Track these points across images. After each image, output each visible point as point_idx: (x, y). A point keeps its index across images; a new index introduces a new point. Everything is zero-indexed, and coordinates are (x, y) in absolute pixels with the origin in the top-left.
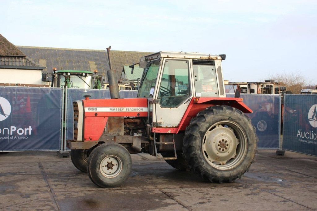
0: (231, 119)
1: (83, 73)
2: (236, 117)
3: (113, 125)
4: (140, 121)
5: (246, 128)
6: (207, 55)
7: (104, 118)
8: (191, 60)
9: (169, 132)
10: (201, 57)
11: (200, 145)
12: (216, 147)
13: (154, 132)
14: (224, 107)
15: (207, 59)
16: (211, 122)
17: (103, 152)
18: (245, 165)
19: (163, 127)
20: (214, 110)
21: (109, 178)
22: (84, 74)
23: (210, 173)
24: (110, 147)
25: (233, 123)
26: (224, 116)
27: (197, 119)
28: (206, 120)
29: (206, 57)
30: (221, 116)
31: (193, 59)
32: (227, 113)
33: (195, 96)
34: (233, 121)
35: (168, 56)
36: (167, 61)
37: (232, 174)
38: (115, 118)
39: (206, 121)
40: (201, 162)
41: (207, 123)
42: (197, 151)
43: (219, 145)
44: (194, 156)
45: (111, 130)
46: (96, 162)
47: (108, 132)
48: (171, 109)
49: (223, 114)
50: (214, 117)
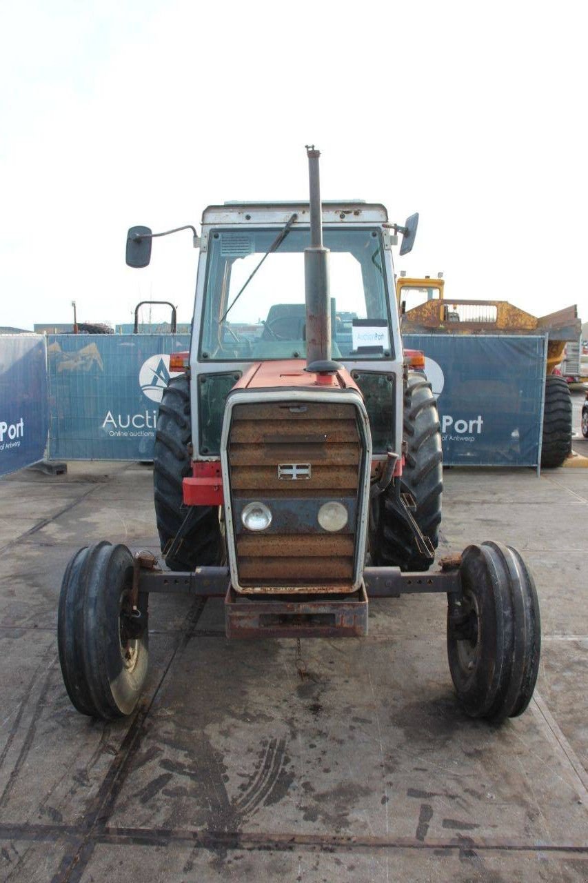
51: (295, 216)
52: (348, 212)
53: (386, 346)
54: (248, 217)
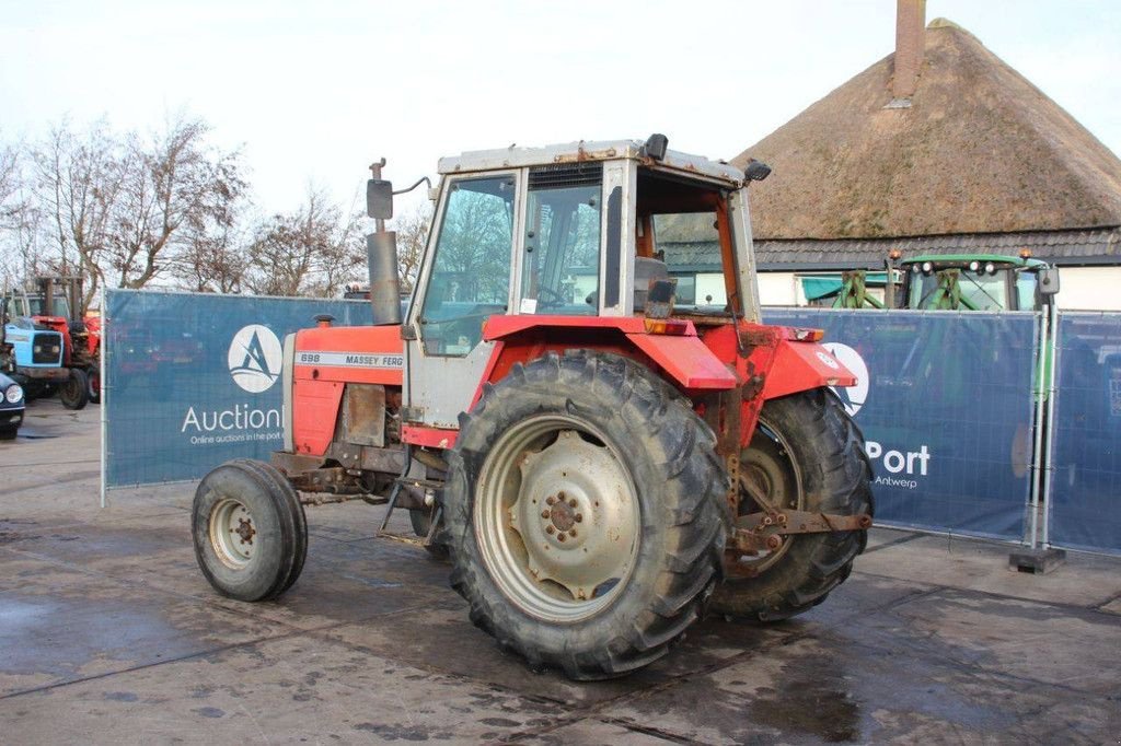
0: (576, 407)
2: (593, 399)
3: (361, 409)
5: (634, 453)
7: (335, 386)
8: (526, 171)
9: (443, 443)
10: (556, 159)
11: (466, 503)
12: (540, 523)
15: (577, 163)
19: (427, 427)
25: (585, 426)
26: (546, 392)
29: (572, 155)
30: (536, 391)
31: (531, 167)
32: (561, 380)
33: (516, 314)
34: (583, 417)
35: (458, 167)
40: (466, 570)
41: (486, 417)
43: (546, 516)
45: (355, 424)
47: (350, 431)
49: (544, 384)
50: (511, 396)
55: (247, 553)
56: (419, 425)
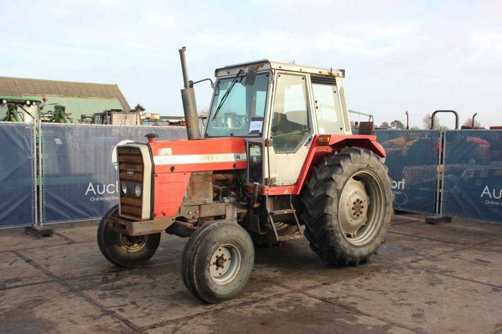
0: (369, 167)
1: (26, 101)
2: (374, 164)
3: (197, 186)
4: (234, 177)
5: (384, 181)
6: (326, 69)
7: (185, 174)
8: (309, 75)
9: (286, 192)
10: (320, 72)
12: (350, 212)
13: (266, 194)
14: (362, 151)
15: (327, 76)
16: (349, 174)
17: (216, 240)
18: (382, 234)
19: (278, 186)
20: (351, 154)
21: (223, 285)
22: (28, 103)
23: (348, 252)
24: (225, 229)
25: (370, 174)
26: (362, 163)
27: (327, 170)
28: (343, 171)
29: (325, 72)
30: (359, 163)
31: (311, 74)
32: (365, 158)
33: (317, 134)
34: (371, 171)
35: (280, 67)
36: (279, 76)
37: (370, 251)
38: (200, 173)
39: (344, 173)
40: (338, 237)
41: (344, 175)
42: (333, 220)
43: (353, 209)
44: (330, 229)
45: (194, 194)
46: (205, 260)
47: (190, 198)
48: (289, 154)
49: (361, 160)
50: (351, 166)
51: (241, 70)
52: (259, 66)
53: (260, 131)
54: (229, 73)
55: (220, 274)
56: (275, 186)
